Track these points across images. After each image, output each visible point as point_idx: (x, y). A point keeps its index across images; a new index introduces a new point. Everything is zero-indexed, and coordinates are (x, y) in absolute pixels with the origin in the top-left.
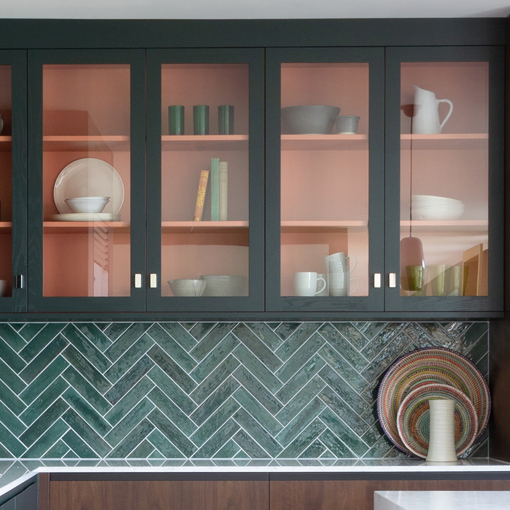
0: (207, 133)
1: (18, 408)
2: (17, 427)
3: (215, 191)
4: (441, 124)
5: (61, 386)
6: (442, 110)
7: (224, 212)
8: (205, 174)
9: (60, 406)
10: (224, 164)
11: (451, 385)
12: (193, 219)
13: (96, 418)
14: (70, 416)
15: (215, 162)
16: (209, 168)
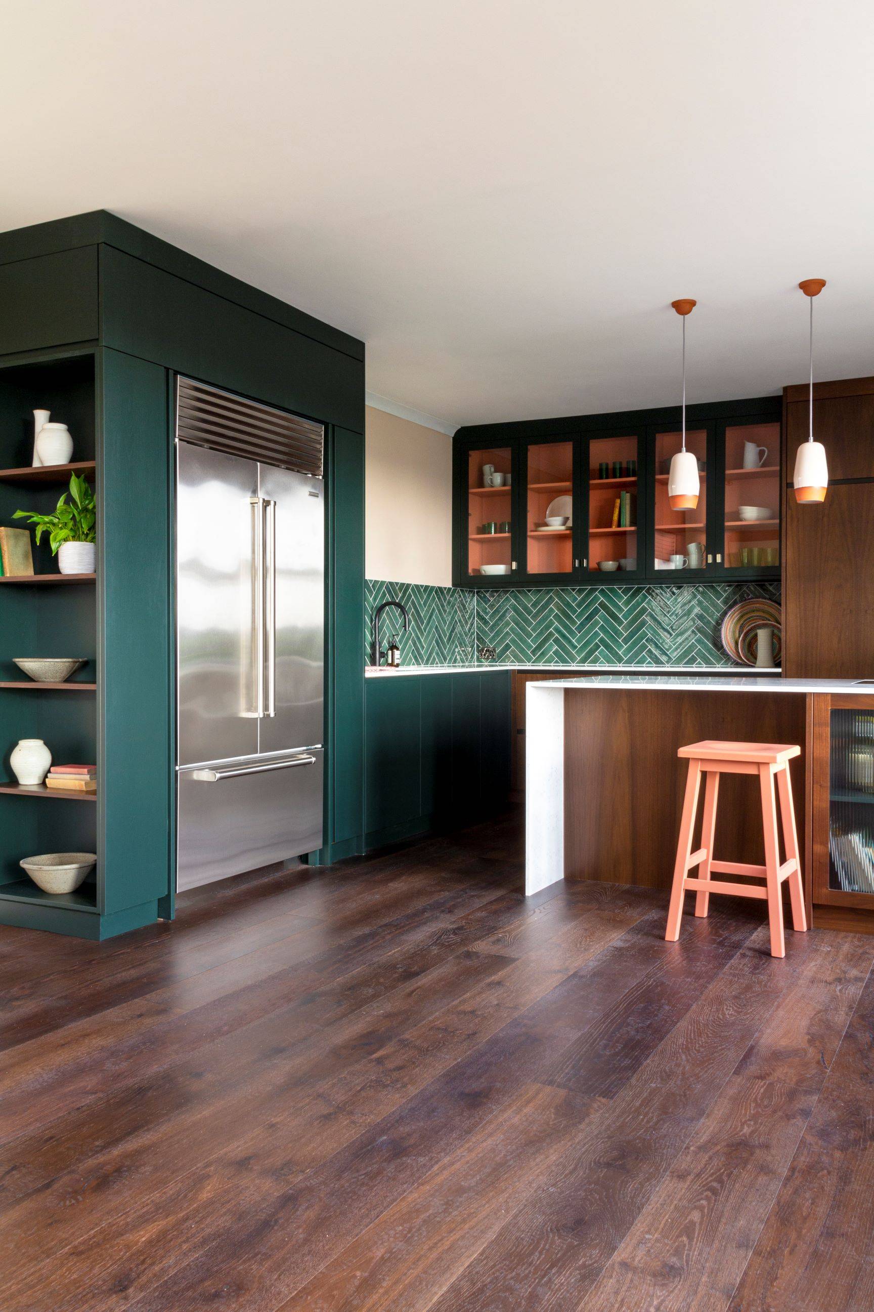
0: (620, 477)
1: (529, 636)
2: (529, 647)
3: (623, 510)
4: (760, 461)
5: (551, 623)
6: (761, 454)
7: (628, 522)
8: (618, 501)
9: (551, 634)
10: (628, 495)
11: (769, 620)
12: (611, 527)
13: (570, 642)
14: (556, 641)
15: (623, 493)
16: (620, 497)
